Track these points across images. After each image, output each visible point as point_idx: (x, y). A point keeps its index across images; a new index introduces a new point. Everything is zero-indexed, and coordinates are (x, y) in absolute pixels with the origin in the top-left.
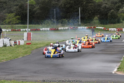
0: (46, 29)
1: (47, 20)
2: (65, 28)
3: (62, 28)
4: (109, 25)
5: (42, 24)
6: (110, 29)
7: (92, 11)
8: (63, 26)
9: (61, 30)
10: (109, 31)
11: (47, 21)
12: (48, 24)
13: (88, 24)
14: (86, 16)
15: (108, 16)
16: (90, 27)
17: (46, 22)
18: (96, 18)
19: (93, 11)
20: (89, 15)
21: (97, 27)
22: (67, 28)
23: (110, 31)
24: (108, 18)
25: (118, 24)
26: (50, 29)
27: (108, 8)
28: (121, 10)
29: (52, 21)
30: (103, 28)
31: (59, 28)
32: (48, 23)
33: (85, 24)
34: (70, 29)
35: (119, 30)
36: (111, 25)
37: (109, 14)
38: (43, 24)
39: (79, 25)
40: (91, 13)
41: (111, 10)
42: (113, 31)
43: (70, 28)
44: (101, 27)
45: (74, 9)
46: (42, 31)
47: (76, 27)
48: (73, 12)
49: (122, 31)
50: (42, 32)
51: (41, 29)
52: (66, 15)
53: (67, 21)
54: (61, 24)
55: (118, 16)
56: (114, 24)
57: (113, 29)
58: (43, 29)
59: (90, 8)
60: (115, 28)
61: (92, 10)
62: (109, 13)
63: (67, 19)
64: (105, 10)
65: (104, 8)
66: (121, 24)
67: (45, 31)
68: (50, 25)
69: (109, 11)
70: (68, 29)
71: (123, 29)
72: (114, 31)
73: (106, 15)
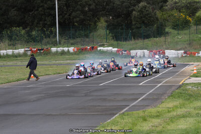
2: (16, 51)
3: (10, 52)
4: (133, 42)
6: (133, 52)
7: (90, 5)
8: (13, 46)
13: (79, 40)
14: (75, 20)
15: (133, 18)
16: (81, 47)
18: (102, 23)
19: (93, 7)
20: (82, 17)
21: (99, 48)
22: (22, 51)
24: (134, 23)
25: (155, 39)
30: (116, 49)
31: (2, 52)
33: (72, 41)
34: (29, 53)
36: (137, 41)
37: (134, 12)
39: (55, 44)
40: (90, 10)
42: (140, 57)
43: (31, 50)
44: (110, 48)
45: (42, 2)
47: (45, 47)
48: (40, 9)
52: (24, 17)
53: (23, 32)
54: (7, 42)
55: (157, 19)
56: (144, 39)
57: (140, 52)
60: (146, 49)
61: (91, 2)
62: (134, 10)
63: (24, 29)
64: (125, 4)
66: (162, 39)
69: (135, 6)
71: (166, 51)
72: (144, 56)
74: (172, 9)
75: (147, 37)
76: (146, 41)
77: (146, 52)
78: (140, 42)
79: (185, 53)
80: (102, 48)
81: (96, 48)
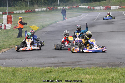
0: (21, 11)
2: (42, 9)
3: (40, 9)
5: (14, 6)
6: (96, 8)
8: (40, 7)
10: (94, 10)
11: (20, 2)
12: (22, 6)
13: (68, 3)
16: (71, 6)
21: (80, 7)
23: (96, 10)
25: (103, 1)
26: (25, 12)
29: (25, 2)
30: (88, 7)
31: (36, 10)
32: (22, 4)
33: (65, 4)
34: (48, 10)
35: (106, 8)
38: (16, 5)
42: (99, 10)
43: (49, 8)
44: (85, 6)
46: (17, 13)
47: (55, 7)
49: (111, 9)
50: (16, 15)
51: (15, 12)
56: (99, 2)
57: (99, 8)
58: (18, 11)
67: (19, 13)
68: (24, 7)
70: (46, 11)
71: (111, 6)
72: (101, 9)
79: (120, 7)
80: (81, 6)
81: (79, 6)
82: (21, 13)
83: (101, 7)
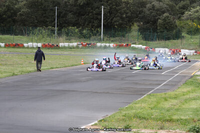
0: (35, 44)
1: (39, 28)
2: (71, 44)
3: (66, 44)
4: (157, 42)
5: (28, 35)
6: (157, 50)
7: (127, 13)
8: (69, 40)
9: (64, 48)
10: (155, 53)
11: (40, 30)
12: (41, 36)
13: (117, 38)
14: (115, 24)
15: (158, 24)
16: (119, 44)
17: (36, 31)
18: (135, 27)
19: (129, 14)
20: (121, 21)
21: (132, 46)
22: (75, 44)
23: (157, 53)
24: (158, 28)
25: (174, 41)
26: (42, 45)
27: (158, 10)
28: (187, 13)
29: (48, 29)
30: (145, 47)
31: (61, 44)
32: (41, 33)
33: (112, 39)
34: (81, 46)
35: (174, 52)
36: (160, 42)
37: (159, 20)
38: (31, 34)
39: (100, 41)
40: (127, 17)
41: (164, 12)
43: (82, 44)
44: (140, 46)
45: (92, 9)
46: (28, 48)
47: (92, 43)
48: (90, 14)
50: (27, 50)
51: (25, 45)
52: (78, 19)
53: (77, 30)
54: (65, 37)
55: (176, 26)
56: (166, 40)
58: (30, 44)
59: (123, 8)
60: (167, 48)
61: (128, 11)
62: (159, 18)
63: (77, 28)
64: (153, 14)
65: (151, 9)
66: (179, 41)
67: (33, 48)
68: (43, 37)
69: (160, 15)
70: (77, 47)
71: (182, 50)
72: (165, 53)
73: (155, 22)
74: (187, 19)
75: (168, 39)
76: (167, 42)
77: (167, 50)
78: (163, 42)
79: (196, 52)
80: (134, 45)
81: (130, 45)
82: (35, 47)
83: (166, 49)
